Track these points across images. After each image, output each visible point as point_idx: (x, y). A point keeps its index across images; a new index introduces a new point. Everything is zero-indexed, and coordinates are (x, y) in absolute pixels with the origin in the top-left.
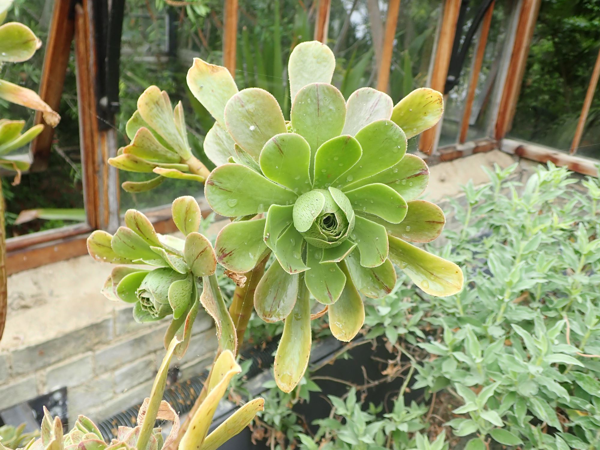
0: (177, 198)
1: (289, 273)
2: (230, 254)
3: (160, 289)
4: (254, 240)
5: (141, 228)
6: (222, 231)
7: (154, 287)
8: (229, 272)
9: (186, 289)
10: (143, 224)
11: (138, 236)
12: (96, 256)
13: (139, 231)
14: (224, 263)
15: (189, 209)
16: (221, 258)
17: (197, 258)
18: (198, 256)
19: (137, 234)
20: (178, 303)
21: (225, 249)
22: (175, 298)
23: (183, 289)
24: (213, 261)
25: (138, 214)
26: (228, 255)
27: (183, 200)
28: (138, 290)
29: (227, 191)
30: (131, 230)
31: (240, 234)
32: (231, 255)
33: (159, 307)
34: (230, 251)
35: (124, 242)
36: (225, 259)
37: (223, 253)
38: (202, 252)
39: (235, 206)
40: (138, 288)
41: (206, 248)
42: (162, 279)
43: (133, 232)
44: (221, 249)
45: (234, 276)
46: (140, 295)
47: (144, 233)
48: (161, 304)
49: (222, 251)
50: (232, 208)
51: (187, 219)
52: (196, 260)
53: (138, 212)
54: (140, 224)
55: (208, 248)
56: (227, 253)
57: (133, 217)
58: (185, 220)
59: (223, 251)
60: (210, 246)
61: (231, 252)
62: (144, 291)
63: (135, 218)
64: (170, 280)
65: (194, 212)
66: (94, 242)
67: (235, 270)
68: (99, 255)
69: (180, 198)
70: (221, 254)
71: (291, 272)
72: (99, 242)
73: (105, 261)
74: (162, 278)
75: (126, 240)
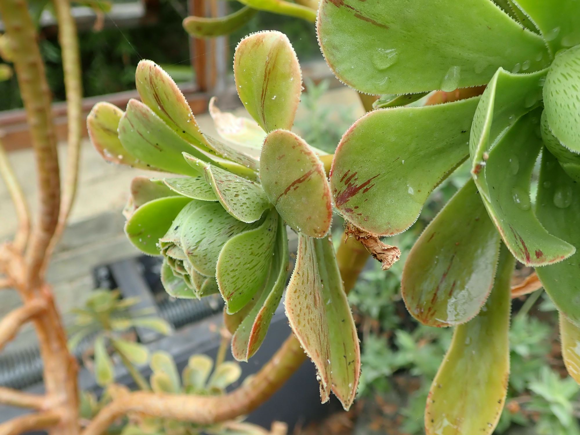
0: (247, 37)
1: (524, 262)
2: (366, 186)
3: (204, 245)
4: (422, 153)
5: (166, 107)
6: (352, 131)
7: (192, 242)
8: (359, 232)
9: (260, 251)
10: (167, 97)
11: (164, 123)
12: (105, 150)
13: (162, 113)
14: (349, 210)
15: (274, 67)
16: (341, 199)
17: (286, 193)
18: (289, 189)
19: (161, 120)
20: (239, 284)
21: (353, 176)
22: (232, 274)
23: (252, 254)
24: (323, 209)
25: (157, 73)
26: (361, 191)
27: (258, 43)
28: (161, 240)
29: (374, 23)
30: (149, 109)
31: (393, 139)
32: (367, 190)
33: (202, 282)
34: (365, 181)
35: (141, 135)
36: (352, 201)
37: (350, 185)
38: (299, 181)
39: (391, 67)
40: (162, 237)
41: (310, 173)
42: (210, 224)
43: (153, 114)
44: (346, 175)
45: (371, 242)
46: (166, 250)
47: (172, 118)
48: (205, 277)
49: (347, 179)
50: (382, 71)
51: (268, 93)
52: (285, 197)
53: (158, 67)
54: (162, 96)
55: (314, 176)
56: (359, 183)
57: (148, 79)
58: (263, 95)
59: (349, 179)
60: (319, 172)
61: (369, 181)
62: (173, 245)
63: (151, 83)
64: (228, 226)
65: (286, 77)
66: (99, 124)
67: (374, 228)
68: (111, 151)
69: (253, 36)
70: (345, 188)
71: (528, 259)
72: (107, 126)
73: (122, 162)
74: (211, 221)
75: (143, 130)
